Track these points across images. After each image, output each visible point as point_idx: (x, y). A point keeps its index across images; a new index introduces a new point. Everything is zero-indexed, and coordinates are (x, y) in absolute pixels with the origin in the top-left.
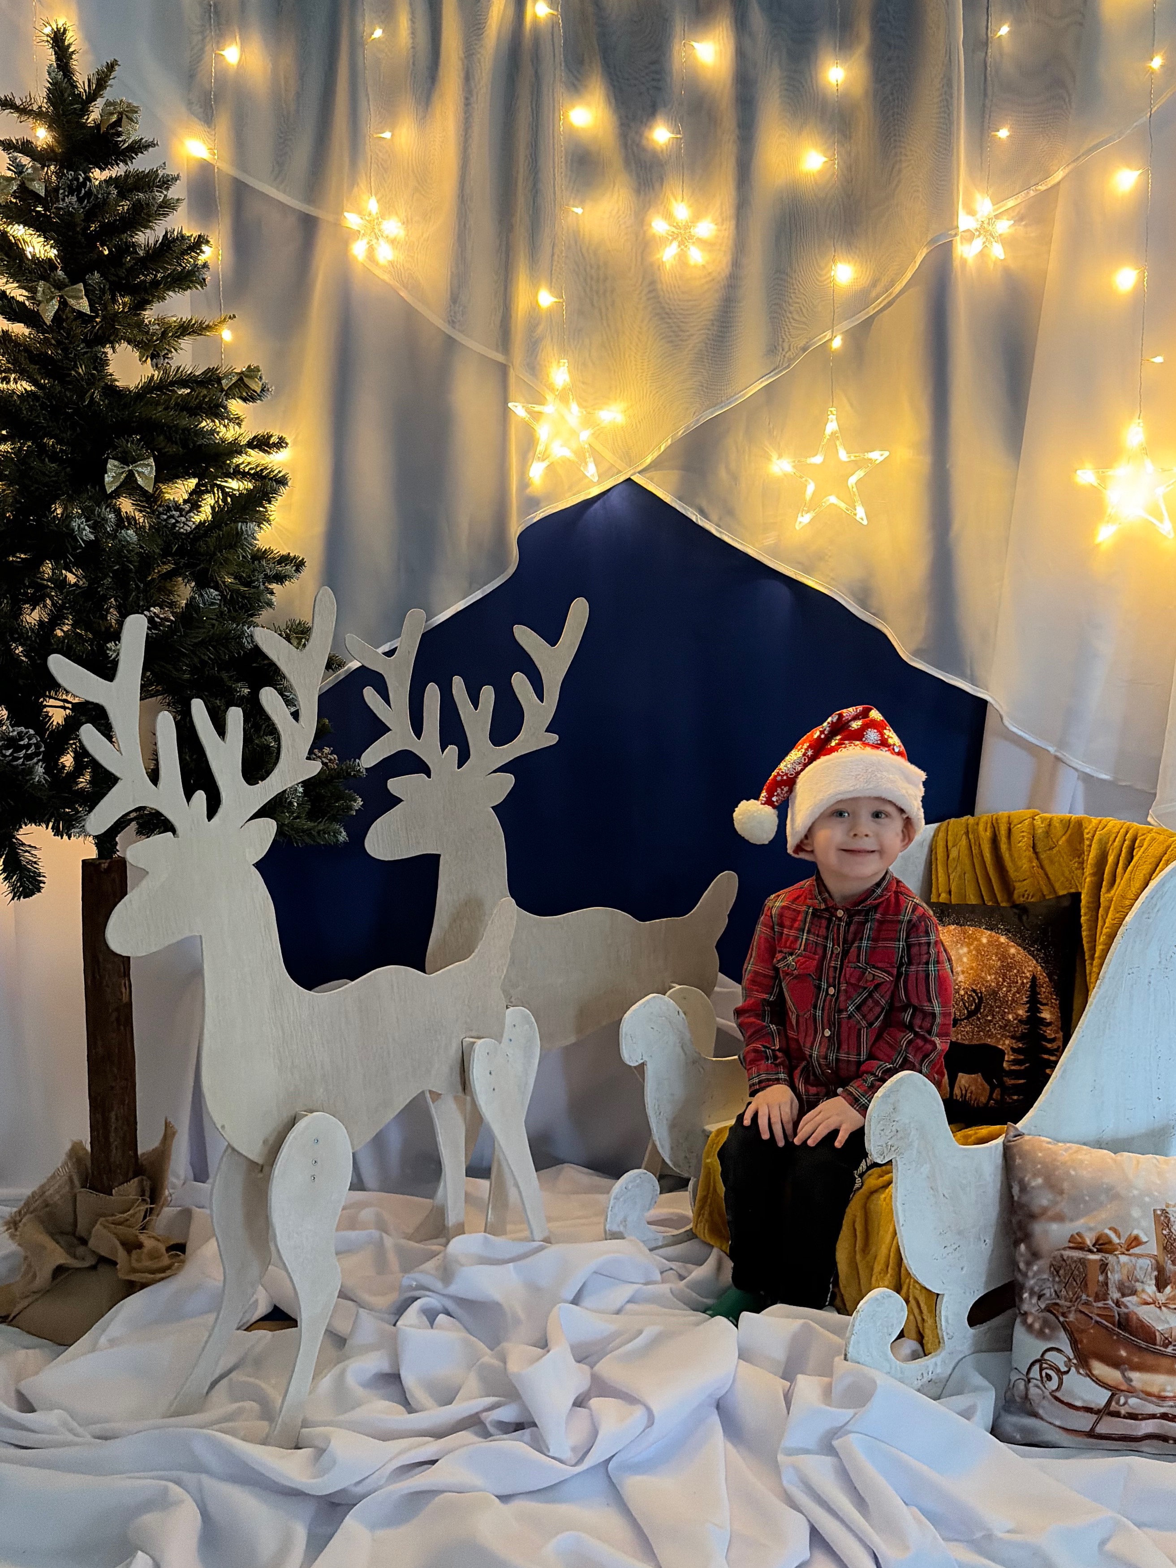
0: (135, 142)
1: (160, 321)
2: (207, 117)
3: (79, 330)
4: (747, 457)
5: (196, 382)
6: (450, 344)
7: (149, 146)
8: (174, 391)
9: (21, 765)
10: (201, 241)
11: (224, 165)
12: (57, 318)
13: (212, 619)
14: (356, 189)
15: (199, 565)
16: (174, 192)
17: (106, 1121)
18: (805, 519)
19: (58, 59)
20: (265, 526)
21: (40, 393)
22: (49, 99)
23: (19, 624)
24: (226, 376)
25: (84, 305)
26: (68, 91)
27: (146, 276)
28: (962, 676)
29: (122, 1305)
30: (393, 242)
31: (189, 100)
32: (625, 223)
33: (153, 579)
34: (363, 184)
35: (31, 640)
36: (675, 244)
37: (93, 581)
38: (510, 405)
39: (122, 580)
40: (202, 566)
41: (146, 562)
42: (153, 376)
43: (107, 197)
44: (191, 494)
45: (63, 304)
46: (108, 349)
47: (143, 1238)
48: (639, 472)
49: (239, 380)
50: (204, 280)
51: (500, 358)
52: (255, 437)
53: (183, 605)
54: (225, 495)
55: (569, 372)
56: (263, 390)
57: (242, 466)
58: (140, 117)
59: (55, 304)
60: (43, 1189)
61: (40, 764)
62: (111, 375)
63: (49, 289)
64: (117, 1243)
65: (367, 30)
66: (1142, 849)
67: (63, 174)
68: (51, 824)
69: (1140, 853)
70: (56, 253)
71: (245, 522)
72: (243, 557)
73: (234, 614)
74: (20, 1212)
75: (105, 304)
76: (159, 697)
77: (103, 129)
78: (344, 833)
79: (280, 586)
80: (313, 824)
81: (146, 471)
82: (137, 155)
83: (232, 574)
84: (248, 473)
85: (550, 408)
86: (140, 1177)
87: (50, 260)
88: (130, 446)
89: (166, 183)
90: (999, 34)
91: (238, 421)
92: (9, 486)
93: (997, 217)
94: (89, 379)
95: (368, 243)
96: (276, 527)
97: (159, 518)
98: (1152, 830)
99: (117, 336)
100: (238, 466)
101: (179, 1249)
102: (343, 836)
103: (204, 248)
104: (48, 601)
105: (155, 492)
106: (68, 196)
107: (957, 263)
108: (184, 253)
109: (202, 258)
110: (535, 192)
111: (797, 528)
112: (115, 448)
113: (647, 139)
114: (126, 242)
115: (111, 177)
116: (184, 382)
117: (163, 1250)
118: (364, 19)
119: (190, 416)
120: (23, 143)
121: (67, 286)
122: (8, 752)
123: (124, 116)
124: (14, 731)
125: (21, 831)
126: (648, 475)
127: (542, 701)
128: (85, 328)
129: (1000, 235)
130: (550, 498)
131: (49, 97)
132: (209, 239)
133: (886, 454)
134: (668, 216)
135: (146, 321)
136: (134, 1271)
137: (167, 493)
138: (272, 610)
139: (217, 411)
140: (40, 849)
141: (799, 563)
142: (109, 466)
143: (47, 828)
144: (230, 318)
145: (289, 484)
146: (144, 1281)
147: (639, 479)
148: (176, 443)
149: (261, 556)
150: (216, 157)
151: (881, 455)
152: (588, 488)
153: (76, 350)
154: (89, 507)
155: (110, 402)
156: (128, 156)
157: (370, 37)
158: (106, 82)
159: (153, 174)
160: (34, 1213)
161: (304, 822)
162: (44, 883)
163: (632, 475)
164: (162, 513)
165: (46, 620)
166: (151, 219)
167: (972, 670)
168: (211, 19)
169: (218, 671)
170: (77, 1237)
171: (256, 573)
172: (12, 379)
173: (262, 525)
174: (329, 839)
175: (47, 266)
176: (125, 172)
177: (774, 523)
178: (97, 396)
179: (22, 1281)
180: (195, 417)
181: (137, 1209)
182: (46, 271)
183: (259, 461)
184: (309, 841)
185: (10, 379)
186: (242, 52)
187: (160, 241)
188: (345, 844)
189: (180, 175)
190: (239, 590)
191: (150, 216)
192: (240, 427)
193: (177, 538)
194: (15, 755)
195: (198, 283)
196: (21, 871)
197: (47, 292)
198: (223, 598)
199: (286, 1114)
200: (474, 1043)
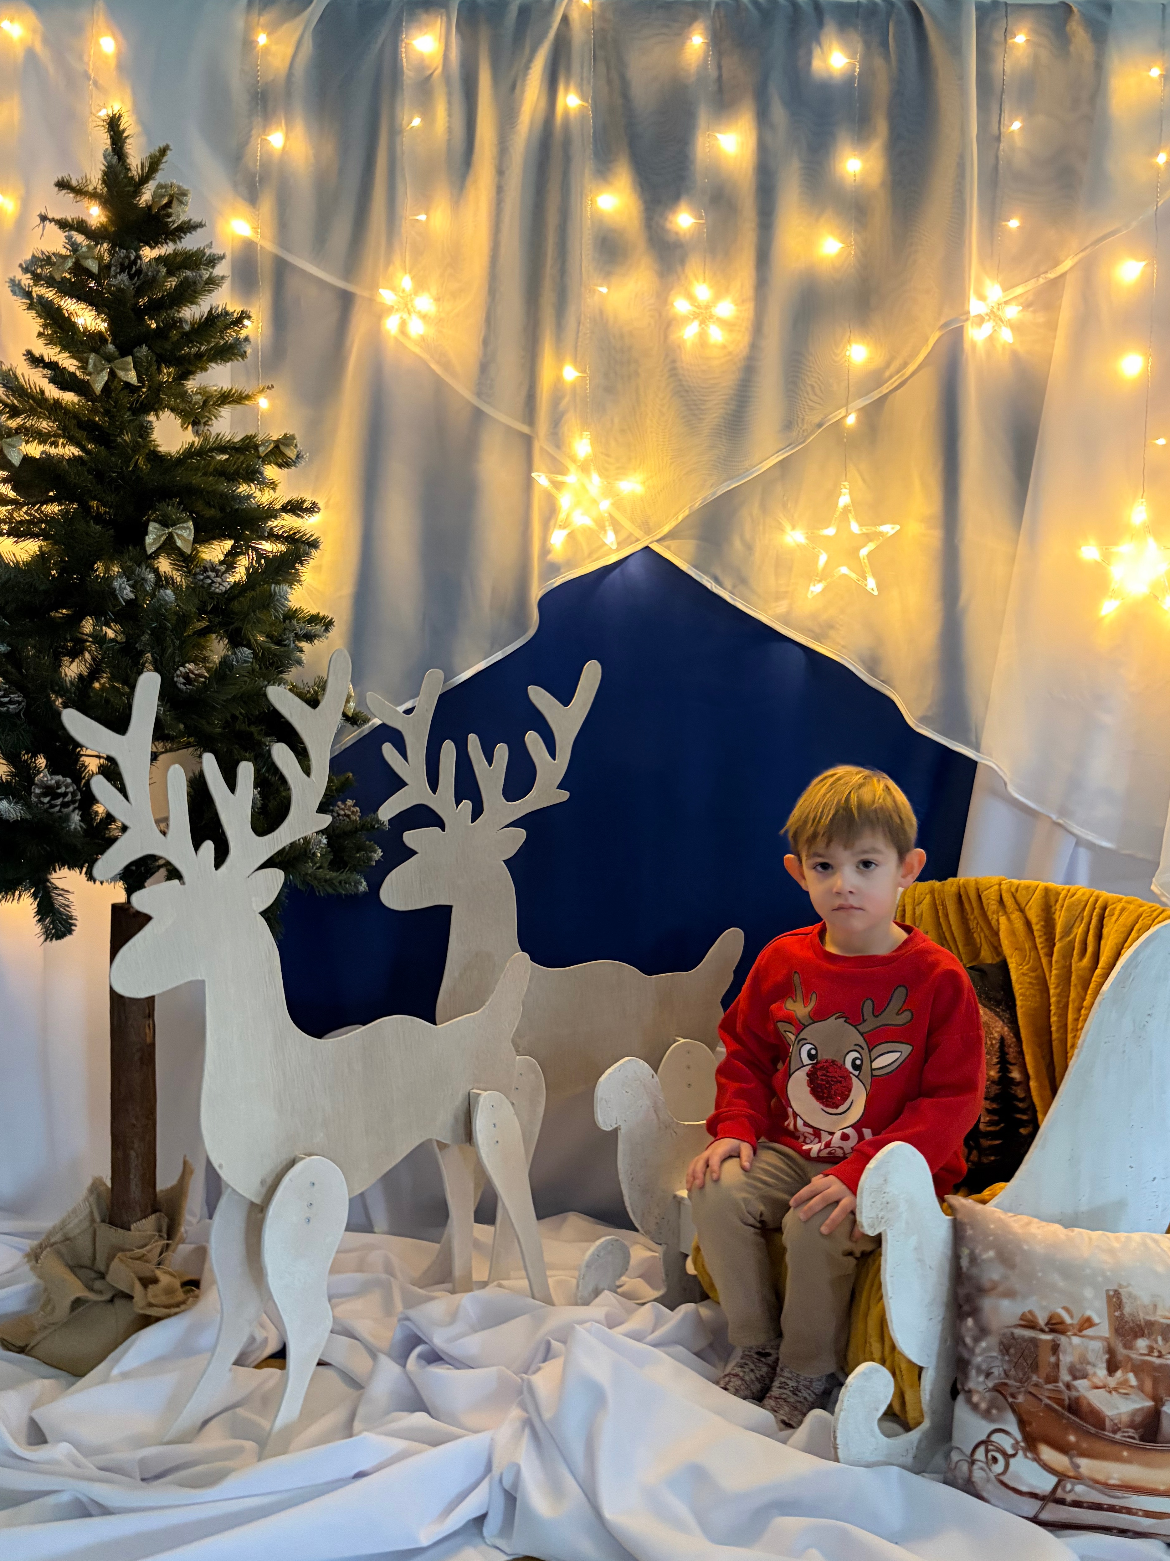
0: (184, 223)
1: (202, 391)
2: (253, 199)
3: (125, 399)
4: (761, 529)
5: (234, 448)
6: (478, 415)
7: (197, 227)
8: (213, 458)
9: (58, 812)
10: (244, 315)
11: (267, 244)
12: (106, 387)
13: (244, 676)
14: (391, 268)
15: (233, 623)
16: (221, 270)
17: (126, 1157)
18: (817, 588)
19: (112, 143)
20: (296, 586)
21: (88, 459)
22: (104, 182)
23: (58, 677)
24: (263, 444)
25: (132, 377)
26: (122, 175)
27: (190, 348)
28: (968, 744)
29: (138, 1337)
30: (425, 317)
31: (235, 181)
32: (648, 301)
33: (189, 636)
34: (397, 262)
35: (71, 694)
36: (696, 323)
37: (131, 637)
38: (533, 475)
39: (158, 637)
40: (235, 625)
41: (183, 620)
42: (193, 442)
43: (157, 275)
44: (226, 555)
45: (112, 374)
47: (158, 1273)
48: (657, 541)
49: (275, 447)
50: (245, 352)
51: (525, 429)
52: (289, 502)
53: (217, 662)
54: (260, 556)
55: (592, 444)
56: (298, 457)
57: (276, 529)
58: (189, 199)
59: (105, 376)
60: (64, 1223)
61: (77, 811)
62: (154, 441)
63: (100, 361)
64: (134, 1278)
65: (406, 118)
67: (115, 251)
68: (84, 870)
70: (106, 325)
71: (278, 583)
72: (275, 617)
73: (264, 671)
74: (41, 1244)
75: (151, 375)
76: (191, 749)
77: (154, 210)
78: (364, 883)
79: (309, 645)
80: (335, 874)
81: (185, 534)
82: (185, 235)
83: (264, 633)
84: (282, 536)
85: (572, 478)
86: (158, 1214)
87: (100, 333)
88: (171, 508)
89: (213, 261)
90: (1011, 129)
91: (273, 486)
92: (55, 545)
93: (1006, 303)
94: (135, 447)
95: (401, 318)
96: (307, 587)
97: (195, 578)
99: (162, 404)
100: (272, 529)
101: (193, 1285)
102: (363, 887)
103: (246, 322)
104: (87, 655)
105: (192, 553)
106: (120, 273)
107: (967, 346)
108: (227, 327)
109: (244, 333)
111: (810, 596)
112: (157, 511)
113: (671, 222)
114: (174, 317)
115: (160, 256)
116: (222, 449)
117: (180, 1285)
118: (403, 108)
119: (229, 481)
120: (78, 222)
121: (116, 358)
122: (46, 800)
123: (175, 199)
124: (52, 779)
125: (55, 875)
126: (666, 543)
127: (554, 759)
128: (132, 397)
129: (1009, 320)
130: (570, 564)
131: (103, 178)
132: (251, 314)
133: (898, 527)
134: (690, 297)
135: (189, 391)
136: (151, 1305)
137: (204, 553)
138: (301, 667)
139: (253, 477)
140: (73, 893)
141: (810, 630)
142: (150, 528)
143: (81, 873)
144: (268, 388)
145: (321, 547)
146: (160, 1313)
147: (656, 547)
148: (214, 507)
149: (292, 615)
150: (259, 236)
151: (893, 528)
152: (607, 555)
153: (123, 417)
154: (130, 567)
155: (152, 465)
156: (177, 236)
157: (408, 125)
158: (158, 165)
159: (200, 253)
160: (55, 1246)
161: (327, 872)
162: (75, 926)
163: (651, 543)
164: (199, 574)
165: (86, 674)
166: (197, 295)
167: (977, 738)
168: (258, 104)
169: (249, 726)
170: (95, 1272)
171: (287, 632)
172: (60, 443)
173: (293, 586)
174: (350, 889)
175: (97, 338)
176: (174, 251)
177: (786, 592)
178: (141, 462)
179: (42, 1313)
180: (234, 482)
181: (154, 1245)
182: (97, 343)
183: (292, 525)
184: (330, 890)
185: (58, 444)
186: (287, 138)
187: (205, 316)
188: (365, 893)
189: (227, 254)
190: (269, 648)
191: (195, 292)
192: (275, 492)
193: (212, 598)
194: (53, 802)
195: (240, 356)
196: (54, 914)
197: (98, 364)
198: (255, 654)
199: (285, 1157)
200: (479, 1094)
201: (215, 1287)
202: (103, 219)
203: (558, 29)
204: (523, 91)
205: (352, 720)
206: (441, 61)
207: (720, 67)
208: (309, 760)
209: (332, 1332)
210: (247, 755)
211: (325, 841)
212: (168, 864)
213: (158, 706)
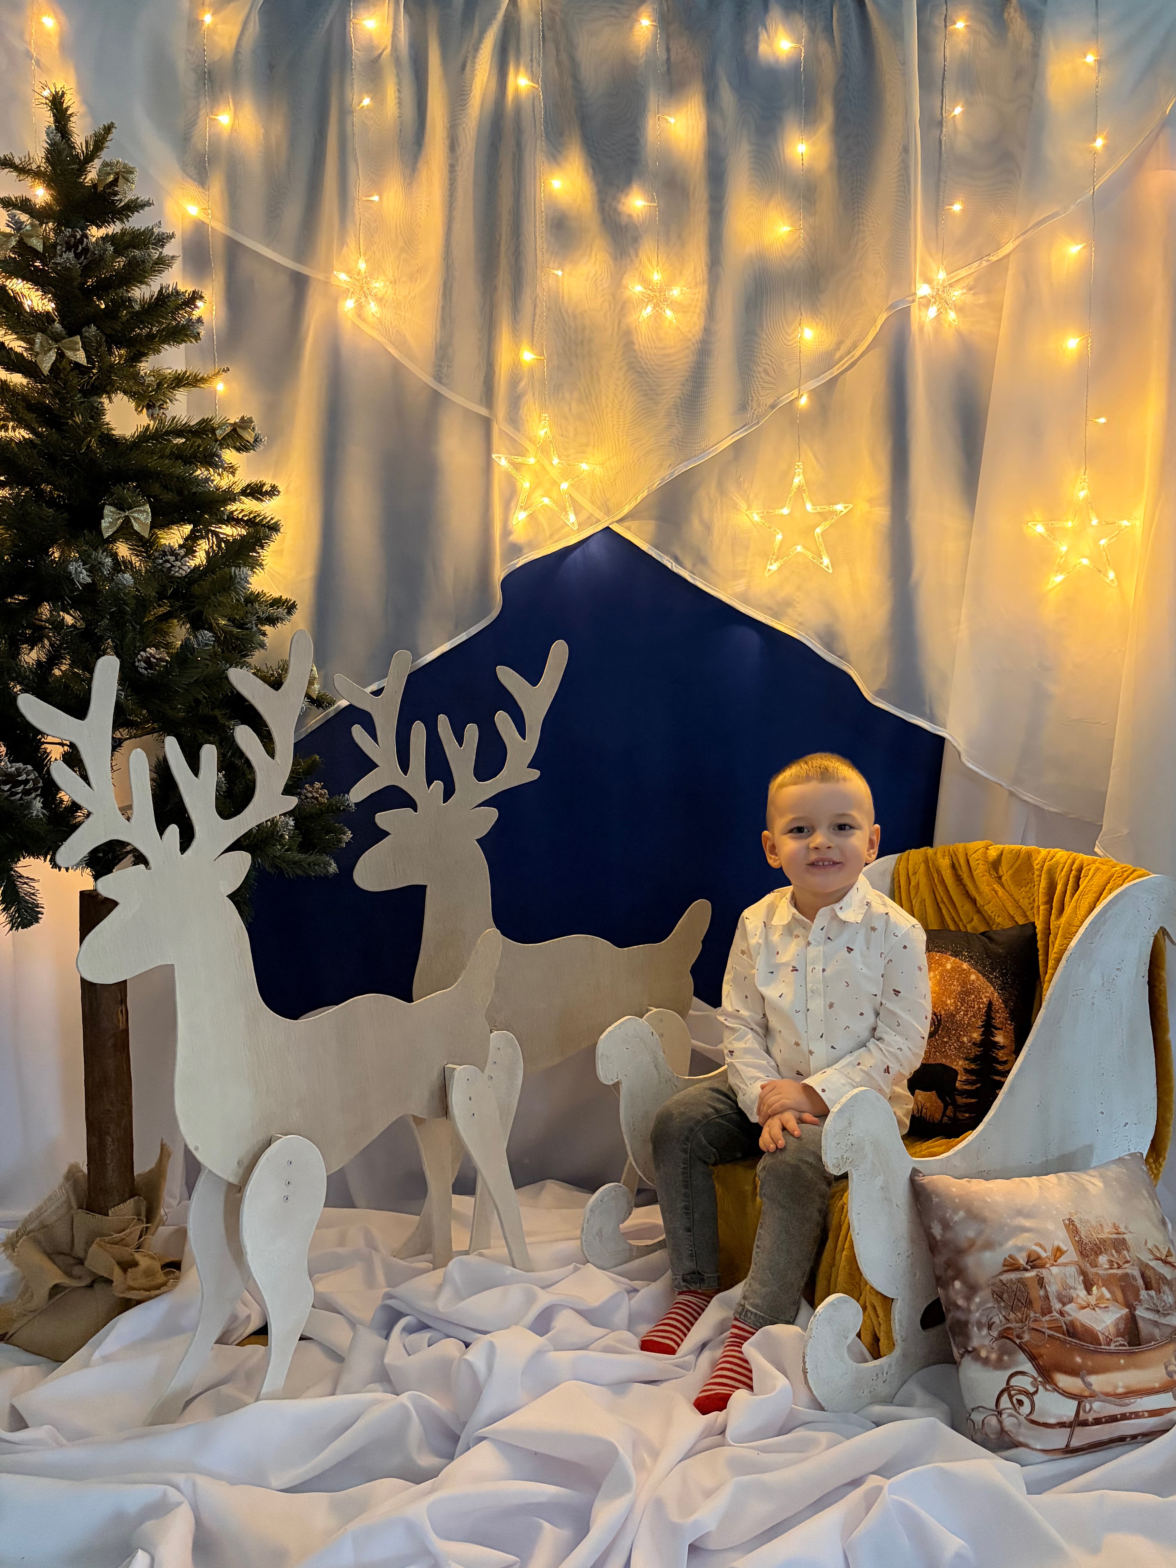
0: (131, 201)
1: (156, 373)
2: (201, 177)
3: (75, 380)
4: (719, 508)
5: (190, 431)
6: (437, 397)
7: (145, 205)
8: (169, 441)
9: (18, 800)
10: (195, 296)
11: (218, 225)
12: (54, 368)
13: (205, 659)
14: (345, 249)
15: (193, 607)
16: (170, 249)
17: (102, 1144)
18: (774, 567)
19: (56, 121)
20: (258, 570)
21: (38, 441)
22: (47, 159)
23: (17, 665)
24: (220, 427)
25: (80, 357)
26: (65, 153)
27: (141, 329)
28: (922, 715)
29: (117, 1322)
30: (380, 300)
31: (183, 162)
32: (602, 285)
33: (149, 622)
34: (351, 243)
35: (29, 679)
36: (651, 306)
37: (90, 624)
38: (494, 456)
39: (118, 622)
40: (196, 608)
41: (143, 604)
42: (149, 425)
43: (104, 253)
44: (186, 539)
45: (61, 355)
46: (105, 400)
47: (138, 1257)
48: (617, 522)
49: (232, 430)
50: (199, 334)
51: (484, 412)
52: (248, 485)
53: (178, 646)
54: (220, 540)
55: (550, 425)
56: (256, 441)
57: (235, 513)
58: (135, 177)
59: (52, 356)
60: (40, 1211)
61: (38, 798)
62: (108, 424)
63: (47, 340)
64: (114, 1262)
65: (356, 98)
66: (1088, 878)
67: (61, 231)
68: (49, 857)
69: (1085, 883)
70: (53, 305)
71: (238, 566)
72: (237, 600)
73: (226, 654)
74: (17, 1233)
75: (101, 356)
76: (155, 734)
77: (100, 188)
78: (334, 865)
79: (272, 628)
80: (304, 856)
81: (142, 517)
82: (133, 213)
83: (226, 617)
84: (242, 520)
85: (532, 459)
86: (136, 1198)
87: (48, 313)
88: (127, 491)
89: (162, 240)
90: (953, 114)
91: (232, 470)
92: (7, 530)
93: (951, 285)
94: (86, 428)
95: (357, 301)
96: (269, 571)
97: (155, 562)
98: (1097, 860)
99: (113, 386)
100: (232, 512)
101: (174, 1266)
102: (333, 868)
103: (199, 303)
104: (46, 642)
105: (151, 538)
106: (65, 252)
107: (915, 327)
108: (179, 308)
109: (196, 314)
110: (517, 254)
111: (767, 575)
112: (113, 494)
113: (624, 205)
114: (122, 297)
115: (107, 235)
116: (179, 433)
117: (160, 1267)
118: (353, 88)
119: (185, 464)
120: (22, 201)
121: (64, 338)
122: (7, 788)
123: (120, 177)
124: (12, 767)
125: (20, 864)
126: (626, 524)
127: (524, 738)
128: (82, 379)
129: (954, 302)
130: (531, 545)
131: (47, 157)
132: (203, 295)
133: (851, 506)
134: (644, 279)
135: (142, 373)
136: (131, 1288)
137: (163, 538)
138: (264, 651)
139: (210, 460)
140: (38, 881)
141: (770, 609)
142: (106, 512)
143: (45, 861)
144: (224, 370)
145: (281, 530)
146: (139, 1298)
147: (616, 528)
148: (172, 491)
149: (253, 599)
150: (210, 217)
151: (846, 508)
152: (567, 535)
153: (73, 399)
154: (86, 551)
155: (106, 450)
156: (123, 214)
157: (359, 105)
158: (103, 144)
159: (149, 232)
160: (31, 1235)
161: (295, 854)
162: (42, 914)
163: (611, 524)
164: (158, 558)
165: (44, 660)
166: (146, 275)
167: (931, 709)
168: (205, 85)
169: (212, 710)
170: (74, 1258)
171: (249, 615)
172: (10, 427)
173: (255, 570)
174: (319, 870)
175: (44, 319)
176: (122, 230)
177: (744, 571)
178: (94, 444)
179: (20, 1301)
180: (190, 465)
181: (133, 1229)
182: (44, 324)
183: (251, 509)
184: (300, 872)
185: (8, 427)
186: (236, 116)
187: (155, 296)
188: (336, 874)
189: (175, 233)
190: (232, 632)
191: (145, 272)
192: (234, 476)
193: (172, 582)
194: (13, 790)
195: (192, 337)
196: (19, 903)
197: (45, 344)
198: (217, 639)
199: (261, 1137)
200: (454, 1069)
201: (195, 1267)
202: (48, 198)
203: (506, 10)
204: (473, 70)
205: (317, 702)
206: (390, 41)
207: (668, 50)
208: (273, 743)
209: (313, 1306)
210: (211, 738)
211: (292, 823)
212: (135, 850)
213: (118, 690)
